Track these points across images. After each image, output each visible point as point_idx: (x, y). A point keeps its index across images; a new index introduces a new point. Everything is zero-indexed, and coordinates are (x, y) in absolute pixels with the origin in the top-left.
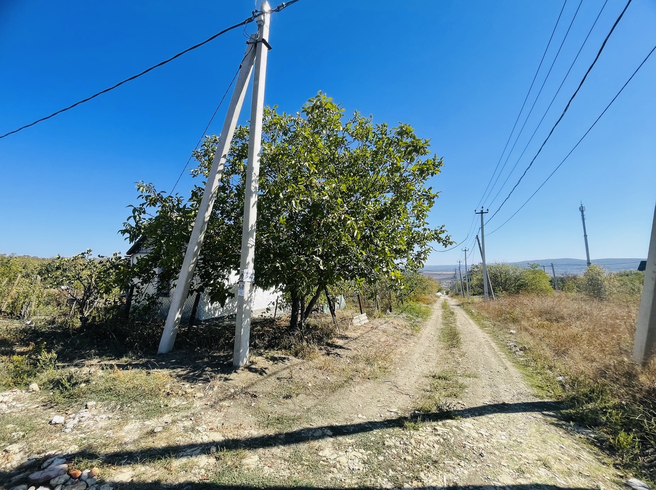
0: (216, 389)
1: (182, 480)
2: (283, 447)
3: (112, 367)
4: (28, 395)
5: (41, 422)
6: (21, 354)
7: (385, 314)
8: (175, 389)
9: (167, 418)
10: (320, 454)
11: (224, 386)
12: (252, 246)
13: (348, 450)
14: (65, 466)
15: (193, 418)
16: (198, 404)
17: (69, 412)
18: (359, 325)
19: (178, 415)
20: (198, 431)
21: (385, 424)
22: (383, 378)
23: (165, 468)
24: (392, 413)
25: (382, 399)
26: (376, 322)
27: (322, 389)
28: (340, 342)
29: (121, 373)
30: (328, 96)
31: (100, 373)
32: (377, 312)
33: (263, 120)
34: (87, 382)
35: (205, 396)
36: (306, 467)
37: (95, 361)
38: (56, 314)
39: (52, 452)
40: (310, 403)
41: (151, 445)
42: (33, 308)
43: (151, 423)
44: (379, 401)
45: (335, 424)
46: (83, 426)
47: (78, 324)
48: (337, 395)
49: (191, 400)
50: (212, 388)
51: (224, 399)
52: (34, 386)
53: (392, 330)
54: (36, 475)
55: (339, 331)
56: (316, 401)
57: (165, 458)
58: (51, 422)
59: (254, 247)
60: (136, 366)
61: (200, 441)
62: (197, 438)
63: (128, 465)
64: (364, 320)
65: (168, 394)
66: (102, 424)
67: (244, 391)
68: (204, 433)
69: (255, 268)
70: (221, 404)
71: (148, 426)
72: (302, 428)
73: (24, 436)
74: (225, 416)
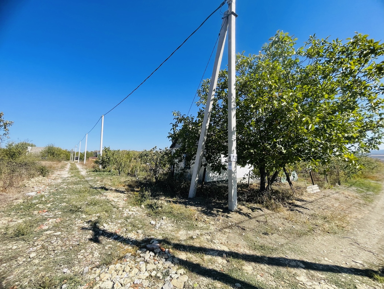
0: (221, 221)
1: (211, 267)
2: (268, 266)
3: (170, 201)
4: (141, 209)
5: (147, 222)
6: (137, 191)
7: (334, 186)
8: (200, 217)
9: (198, 232)
10: (297, 278)
11: (225, 220)
12: (235, 140)
13: (321, 282)
14: (158, 245)
15: (210, 235)
16: (212, 228)
17: (157, 220)
18: (312, 192)
19: (203, 231)
20: (214, 243)
21: (352, 271)
22: (342, 234)
23: (201, 258)
24: (358, 264)
25: (344, 251)
26: (328, 192)
27: (290, 233)
28: (299, 203)
29: (174, 205)
30: (284, 32)
31: (166, 204)
32: (326, 185)
33: (236, 62)
34: (161, 207)
35: (216, 224)
36: (288, 284)
37: (163, 198)
38: (146, 175)
39: (153, 237)
40: (282, 241)
41: (192, 244)
42: (138, 172)
43: (191, 233)
44: (342, 251)
45: (305, 260)
46: (163, 228)
47: (154, 180)
48: (303, 240)
49: (208, 225)
50: (218, 220)
51: (226, 228)
52: (143, 206)
53: (345, 199)
54: (148, 246)
55: (296, 196)
56: (287, 241)
57: (200, 253)
58: (150, 223)
59: (236, 141)
60: (180, 203)
61: (216, 248)
62: (214, 246)
63: (183, 252)
64: (316, 189)
65: (196, 219)
66: (170, 228)
67: (237, 225)
68: (218, 245)
69: (237, 153)
70: (225, 230)
71: (189, 234)
72: (280, 257)
73: (142, 227)
74: (228, 237)
